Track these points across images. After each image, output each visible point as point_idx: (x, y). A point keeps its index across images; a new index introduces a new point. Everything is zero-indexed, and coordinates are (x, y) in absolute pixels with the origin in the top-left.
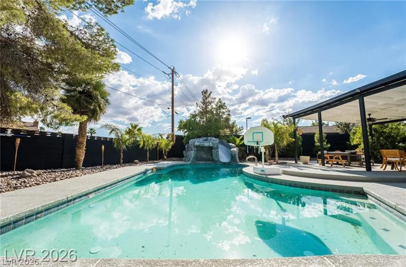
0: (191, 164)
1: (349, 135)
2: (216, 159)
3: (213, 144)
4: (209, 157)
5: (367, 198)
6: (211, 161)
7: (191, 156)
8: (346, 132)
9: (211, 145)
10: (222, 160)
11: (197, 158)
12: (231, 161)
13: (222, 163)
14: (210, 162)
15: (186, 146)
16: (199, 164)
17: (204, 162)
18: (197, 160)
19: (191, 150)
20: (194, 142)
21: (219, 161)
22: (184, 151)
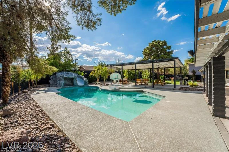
0: (62, 88)
2: (76, 84)
4: (70, 83)
5: (144, 92)
7: (62, 84)
8: (119, 71)
9: (74, 77)
10: (79, 85)
11: (65, 85)
12: (84, 85)
13: (79, 86)
14: (72, 86)
15: (51, 77)
16: (66, 88)
17: (69, 87)
18: (65, 86)
19: (60, 80)
20: (63, 75)
21: (77, 85)
22: (50, 81)
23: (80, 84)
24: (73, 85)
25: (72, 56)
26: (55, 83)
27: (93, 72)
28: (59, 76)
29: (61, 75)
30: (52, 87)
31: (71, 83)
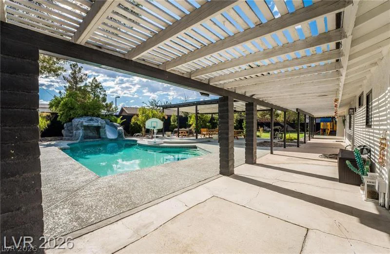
0: (79, 142)
1: (188, 118)
2: (104, 136)
3: (102, 124)
4: (95, 135)
6: (98, 138)
7: (79, 135)
8: (186, 116)
9: (100, 125)
10: (109, 137)
11: (86, 137)
12: (118, 138)
13: (110, 139)
14: (97, 140)
15: (65, 125)
16: (87, 142)
17: (92, 140)
18: (85, 139)
19: (77, 129)
20: (82, 122)
21: (107, 138)
22: (63, 130)
23: (110, 135)
24: (100, 137)
25: (105, 91)
26: (71, 134)
27: (135, 117)
28: (76, 123)
29: (79, 121)
30: (64, 140)
31: (97, 135)
